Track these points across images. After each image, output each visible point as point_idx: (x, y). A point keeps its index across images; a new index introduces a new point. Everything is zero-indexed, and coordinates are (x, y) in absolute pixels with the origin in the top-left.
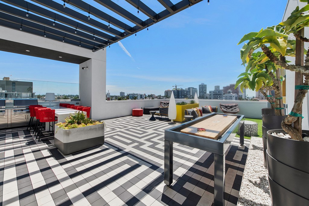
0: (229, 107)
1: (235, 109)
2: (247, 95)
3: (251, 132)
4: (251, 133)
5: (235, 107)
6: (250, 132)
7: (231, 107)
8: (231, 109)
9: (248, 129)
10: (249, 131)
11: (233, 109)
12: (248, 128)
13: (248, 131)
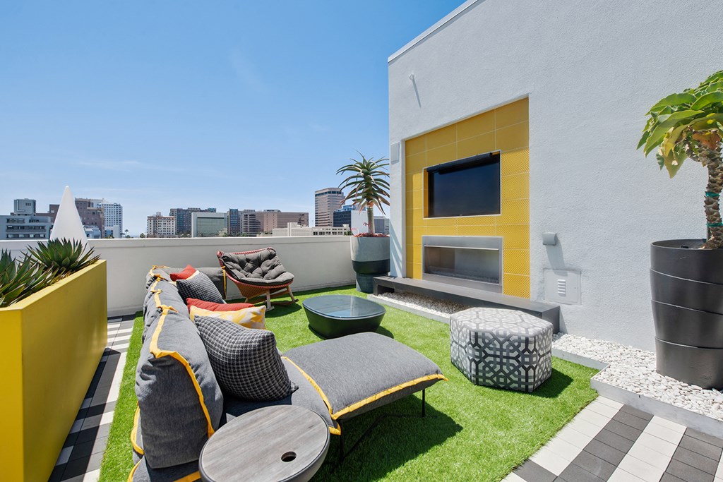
0: (249, 265)
1: (273, 267)
2: (127, 231)
3: (527, 370)
4: (527, 377)
5: (269, 262)
6: (523, 373)
7: (258, 262)
8: (258, 270)
9: (516, 358)
10: (522, 364)
11: (264, 267)
12: (516, 354)
13: (516, 368)
